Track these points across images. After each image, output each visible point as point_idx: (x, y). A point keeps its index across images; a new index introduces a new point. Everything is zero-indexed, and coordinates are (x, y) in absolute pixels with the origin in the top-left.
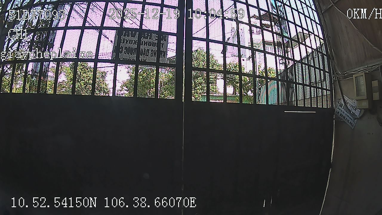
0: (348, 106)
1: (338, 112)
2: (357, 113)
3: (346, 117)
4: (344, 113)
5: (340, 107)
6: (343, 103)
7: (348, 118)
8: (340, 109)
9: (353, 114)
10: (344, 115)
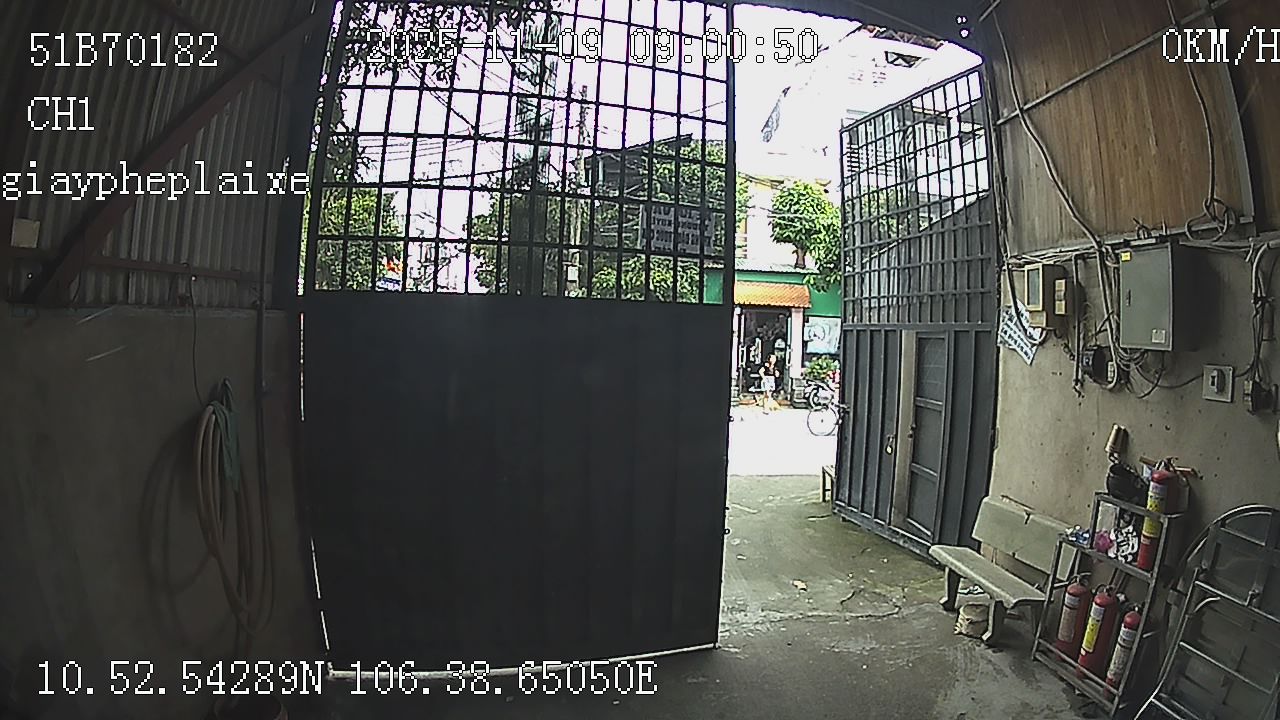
0: (1023, 319)
1: (1006, 333)
2: (1036, 334)
3: (1019, 341)
4: (1015, 332)
5: (1009, 323)
6: (1014, 313)
7: (1022, 344)
8: (1009, 326)
9: (1031, 337)
10: (1015, 336)
